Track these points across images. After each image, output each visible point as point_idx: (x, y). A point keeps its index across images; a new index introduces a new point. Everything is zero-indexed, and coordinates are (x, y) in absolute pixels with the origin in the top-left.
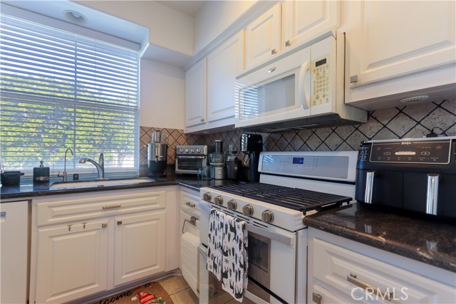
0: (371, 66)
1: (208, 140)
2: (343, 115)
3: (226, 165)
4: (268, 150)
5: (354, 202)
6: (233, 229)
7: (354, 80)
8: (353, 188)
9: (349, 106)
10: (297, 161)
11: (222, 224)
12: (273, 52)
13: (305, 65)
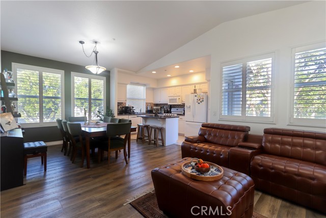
1: (160, 106)
3: (165, 110)
12: (174, 94)
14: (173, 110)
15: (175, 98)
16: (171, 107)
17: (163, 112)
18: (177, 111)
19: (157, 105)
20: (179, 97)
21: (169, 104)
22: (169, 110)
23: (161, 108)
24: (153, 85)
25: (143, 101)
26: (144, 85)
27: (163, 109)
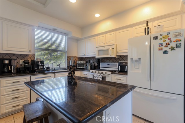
0: (120, 50)
1: (86, 60)
2: (116, 57)
3: (91, 66)
4: (101, 62)
5: (118, 71)
6: (100, 76)
7: (118, 52)
8: (118, 69)
9: (117, 56)
10: (108, 64)
11: (97, 76)
12: (104, 44)
13: (110, 49)
14: (101, 65)
15: (106, 48)
16: (100, 60)
17: (89, 67)
18: (108, 66)
19: (82, 59)
20: (113, 47)
21: (97, 57)
22: (96, 64)
23: (87, 62)
24: (76, 34)
25: (64, 54)
26: (66, 34)
27: (88, 64)
